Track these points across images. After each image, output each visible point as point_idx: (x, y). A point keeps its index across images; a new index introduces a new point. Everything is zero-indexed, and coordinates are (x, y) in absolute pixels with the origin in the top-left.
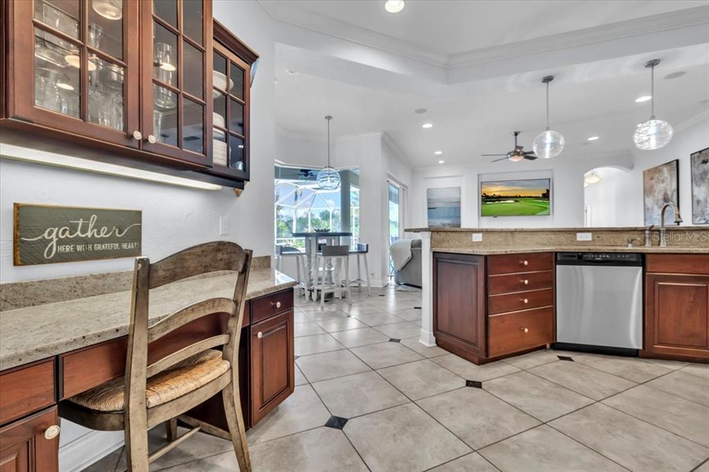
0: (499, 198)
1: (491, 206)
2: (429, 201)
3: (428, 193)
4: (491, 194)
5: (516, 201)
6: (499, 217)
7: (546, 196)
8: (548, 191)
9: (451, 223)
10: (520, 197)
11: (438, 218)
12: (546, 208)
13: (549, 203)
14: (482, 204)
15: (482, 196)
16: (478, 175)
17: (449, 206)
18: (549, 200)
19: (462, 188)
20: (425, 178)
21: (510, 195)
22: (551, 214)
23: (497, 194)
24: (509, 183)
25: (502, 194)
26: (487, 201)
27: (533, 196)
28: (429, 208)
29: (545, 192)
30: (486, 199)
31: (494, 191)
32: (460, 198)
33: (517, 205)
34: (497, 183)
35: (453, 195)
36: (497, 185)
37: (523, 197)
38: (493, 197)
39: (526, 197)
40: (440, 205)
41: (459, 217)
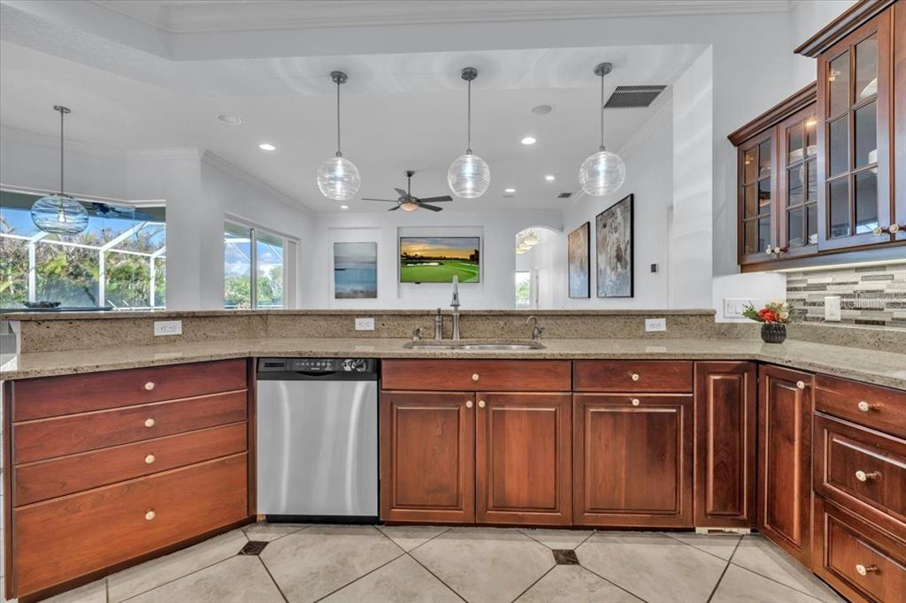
0: (421, 260)
1: (413, 269)
2: (337, 260)
3: (335, 249)
4: (413, 254)
5: (441, 264)
6: (422, 284)
7: (475, 258)
8: (477, 252)
9: (365, 290)
10: (445, 258)
11: (349, 282)
12: (475, 274)
13: (478, 268)
14: (402, 267)
15: (402, 256)
16: (398, 228)
17: (362, 267)
18: (478, 263)
19: (378, 243)
20: (329, 229)
21: (434, 256)
22: (481, 280)
23: (419, 254)
24: (433, 240)
25: (425, 254)
26: (408, 263)
27: (460, 257)
28: (336, 270)
29: (474, 253)
30: (407, 260)
31: (416, 250)
32: (376, 257)
33: (442, 268)
34: (419, 240)
35: (367, 253)
36: (418, 243)
37: (448, 259)
38: (414, 258)
39: (451, 259)
40: (350, 265)
41: (376, 282)
